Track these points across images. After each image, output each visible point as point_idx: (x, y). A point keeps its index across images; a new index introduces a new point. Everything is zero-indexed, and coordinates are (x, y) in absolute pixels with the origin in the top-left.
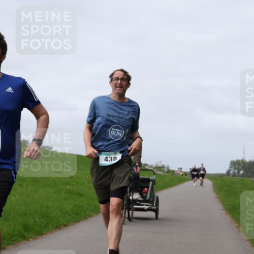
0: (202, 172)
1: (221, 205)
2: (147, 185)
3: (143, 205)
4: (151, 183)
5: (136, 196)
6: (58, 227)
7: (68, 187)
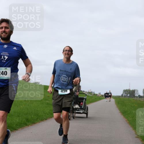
0: (110, 94)
1: (119, 110)
2: (82, 101)
3: (80, 111)
4: (84, 100)
5: (77, 106)
6: (42, 120)
7: (47, 101)
